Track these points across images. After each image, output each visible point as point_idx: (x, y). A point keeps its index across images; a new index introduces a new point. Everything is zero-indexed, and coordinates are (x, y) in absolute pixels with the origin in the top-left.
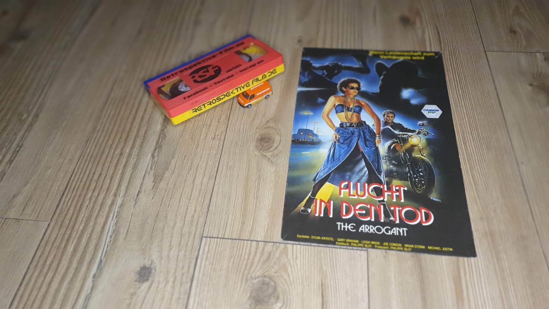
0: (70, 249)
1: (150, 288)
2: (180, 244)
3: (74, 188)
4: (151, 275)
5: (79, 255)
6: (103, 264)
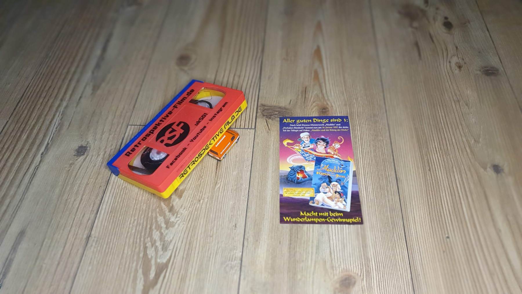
0: (24, 137)
1: (85, 160)
2: (110, 130)
3: (29, 97)
4: (87, 151)
5: (30, 141)
6: (49, 146)
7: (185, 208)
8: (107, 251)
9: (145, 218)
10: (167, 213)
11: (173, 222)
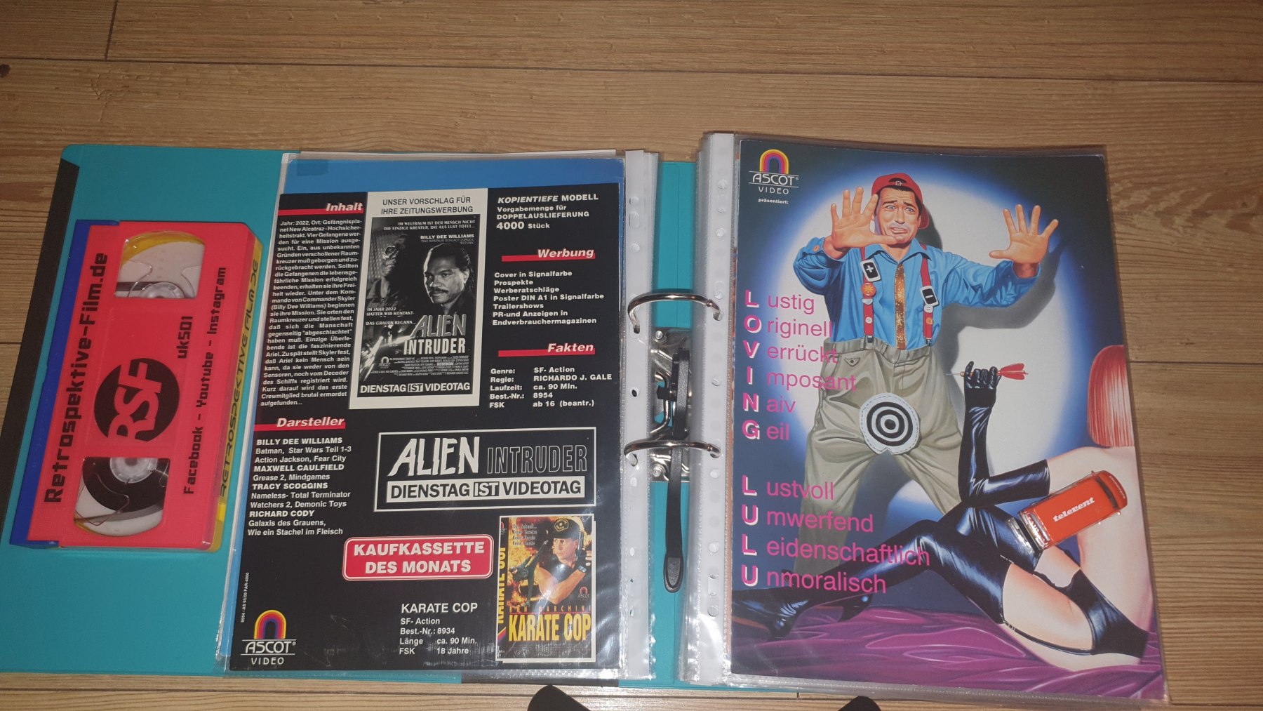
7: (1207, 239)
8: (1092, 117)
9: (1170, 170)
10: (1189, 208)
11: (1173, 223)
